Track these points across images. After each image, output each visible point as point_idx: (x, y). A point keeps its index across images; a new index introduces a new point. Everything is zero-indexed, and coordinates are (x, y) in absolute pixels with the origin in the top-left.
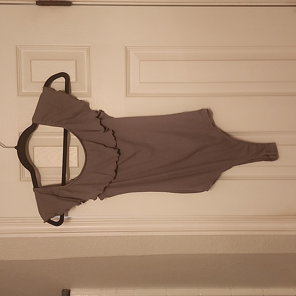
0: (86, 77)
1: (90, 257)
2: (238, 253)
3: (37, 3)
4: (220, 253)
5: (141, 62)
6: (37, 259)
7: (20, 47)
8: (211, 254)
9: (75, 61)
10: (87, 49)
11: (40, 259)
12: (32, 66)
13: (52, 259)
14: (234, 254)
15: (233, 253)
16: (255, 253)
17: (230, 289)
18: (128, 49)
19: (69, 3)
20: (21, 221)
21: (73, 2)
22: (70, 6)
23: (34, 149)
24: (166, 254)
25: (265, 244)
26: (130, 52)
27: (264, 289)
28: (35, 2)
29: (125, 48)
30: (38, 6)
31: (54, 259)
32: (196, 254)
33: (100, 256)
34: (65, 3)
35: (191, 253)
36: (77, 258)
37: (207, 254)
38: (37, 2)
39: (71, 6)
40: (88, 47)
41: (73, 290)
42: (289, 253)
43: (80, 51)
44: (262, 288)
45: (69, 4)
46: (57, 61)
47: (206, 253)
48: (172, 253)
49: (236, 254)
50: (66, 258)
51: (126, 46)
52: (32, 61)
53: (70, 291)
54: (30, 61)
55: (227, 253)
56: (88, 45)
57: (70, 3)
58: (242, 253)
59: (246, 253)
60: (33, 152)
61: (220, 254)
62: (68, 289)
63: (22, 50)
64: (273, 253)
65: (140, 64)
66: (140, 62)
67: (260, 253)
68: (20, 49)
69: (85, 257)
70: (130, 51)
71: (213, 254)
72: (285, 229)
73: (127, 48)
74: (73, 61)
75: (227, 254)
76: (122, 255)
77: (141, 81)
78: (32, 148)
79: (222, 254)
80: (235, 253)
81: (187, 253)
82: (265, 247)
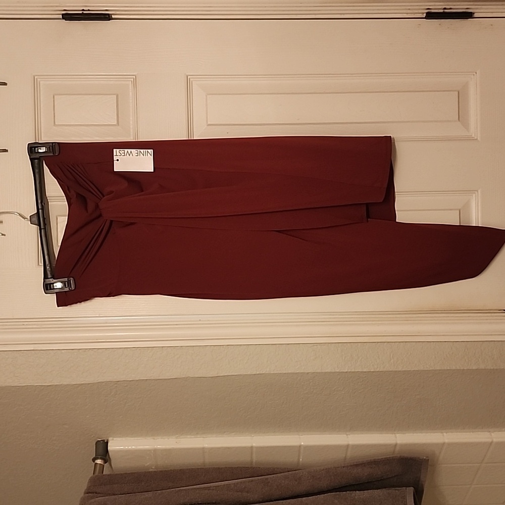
0: (131, 118)
1: (137, 379)
2: (353, 370)
3: (65, 16)
4: (327, 371)
5: (208, 96)
6: (60, 384)
7: (39, 78)
8: (314, 373)
9: (115, 96)
10: (133, 80)
11: (65, 383)
12: (55, 104)
13: (82, 383)
14: (347, 372)
15: (346, 371)
16: (378, 370)
17: (347, 435)
18: (191, 80)
19: (107, 16)
20: (38, 327)
21: (114, 15)
22: (109, 20)
23: (58, 219)
24: (249, 373)
25: (391, 356)
26: (193, 84)
27: (397, 435)
28: (61, 16)
29: (186, 77)
30: (64, 20)
33: (153, 378)
34: (103, 16)
36: (118, 381)
37: (308, 373)
38: (63, 15)
39: (111, 21)
40: (134, 77)
41: (113, 440)
42: (426, 369)
43: (123, 82)
44: (395, 434)
45: (107, 18)
46: (90, 96)
48: (258, 373)
50: (103, 382)
51: (188, 74)
52: (55, 97)
53: (107, 442)
54: (52, 97)
55: (338, 371)
56: (134, 74)
57: (109, 16)
59: (365, 371)
60: (57, 224)
62: (104, 441)
63: (41, 82)
65: (206, 100)
66: (206, 96)
67: (385, 370)
68: (38, 80)
69: (130, 380)
70: (193, 82)
71: (317, 373)
72: (419, 333)
73: (189, 77)
74: (113, 96)
76: (184, 376)
77: (209, 123)
78: (56, 218)
79: (330, 372)
81: (280, 372)
82: (392, 361)
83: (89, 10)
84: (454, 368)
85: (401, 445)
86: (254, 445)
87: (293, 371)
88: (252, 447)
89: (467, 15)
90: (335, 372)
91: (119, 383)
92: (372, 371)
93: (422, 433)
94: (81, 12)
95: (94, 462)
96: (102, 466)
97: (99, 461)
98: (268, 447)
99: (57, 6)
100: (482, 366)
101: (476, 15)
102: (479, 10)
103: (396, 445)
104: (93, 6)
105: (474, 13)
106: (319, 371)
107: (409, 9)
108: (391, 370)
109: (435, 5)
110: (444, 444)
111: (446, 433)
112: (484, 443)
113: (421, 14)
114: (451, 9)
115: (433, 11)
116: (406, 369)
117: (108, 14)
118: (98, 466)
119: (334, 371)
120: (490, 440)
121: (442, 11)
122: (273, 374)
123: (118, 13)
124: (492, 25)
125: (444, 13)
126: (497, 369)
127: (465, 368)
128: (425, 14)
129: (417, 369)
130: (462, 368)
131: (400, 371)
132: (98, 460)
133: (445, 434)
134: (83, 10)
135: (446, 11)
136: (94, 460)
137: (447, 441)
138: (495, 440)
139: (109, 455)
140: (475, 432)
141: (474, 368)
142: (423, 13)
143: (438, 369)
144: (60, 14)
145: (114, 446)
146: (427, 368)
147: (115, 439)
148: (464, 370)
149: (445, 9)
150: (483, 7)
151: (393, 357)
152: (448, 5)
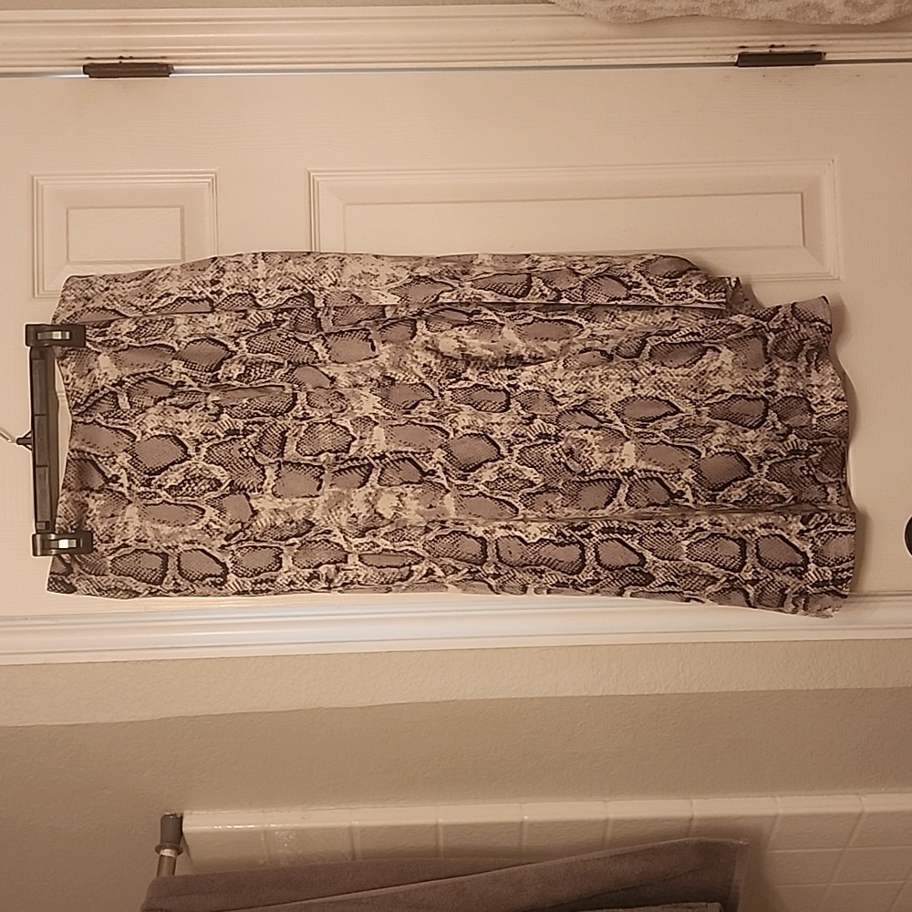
1: (231, 712)
2: (612, 693)
3: (87, 69)
4: (565, 695)
5: (347, 208)
6: (93, 722)
7: (41, 180)
8: (542, 698)
9: (178, 209)
10: (210, 180)
11: (102, 721)
13: (133, 720)
14: (601, 696)
15: (600, 694)
16: (656, 692)
17: (605, 802)
18: (316, 178)
19: (165, 69)
21: (177, 64)
22: (168, 75)
24: (427, 700)
25: (680, 667)
26: (320, 187)
27: (694, 801)
28: (82, 68)
29: (307, 174)
30: (87, 76)
31: (138, 722)
32: (504, 699)
33: (256, 711)
34: (156, 69)
35: (491, 697)
36: (196, 716)
37: (532, 699)
38: (84, 66)
39: (171, 76)
40: (213, 175)
41: (191, 814)
42: (742, 690)
43: (194, 186)
44: (690, 799)
45: (164, 72)
46: (135, 209)
47: (531, 696)
48: (444, 699)
49: (607, 696)
50: (169, 718)
51: (309, 169)
52: (70, 212)
53: (182, 818)
54: (65, 212)
55: (585, 694)
56: (214, 170)
57: (168, 68)
58: (623, 693)
59: (633, 694)
61: (566, 697)
62: (175, 815)
64: (702, 691)
65: (344, 214)
66: (344, 208)
67: (669, 692)
68: (40, 182)
69: (218, 713)
70: (320, 183)
71: (548, 698)
73: (312, 174)
74: (174, 209)
75: (584, 697)
76: (312, 707)
79: (572, 697)
80: (605, 694)
81: (482, 698)
82: (681, 676)
83: (131, 58)
84: (791, 687)
85: (701, 819)
86: (441, 821)
87: (505, 696)
88: (436, 826)
89: (813, 58)
90: (580, 697)
91: (197, 719)
92: (646, 693)
93: (739, 797)
94: (118, 61)
95: (158, 853)
96: (173, 862)
97: (167, 852)
98: (464, 825)
99: (74, 52)
100: (841, 685)
101: (828, 57)
102: (834, 47)
103: (691, 819)
104: (139, 51)
105: (825, 54)
106: (551, 695)
107: (708, 48)
108: (679, 692)
109: (754, 41)
110: (776, 817)
111: (781, 796)
112: (849, 815)
113: (729, 57)
114: (783, 46)
115: (750, 51)
116: (707, 690)
117: (167, 65)
118: (166, 859)
119: (578, 695)
120: (857, 810)
121: (767, 50)
122: (471, 700)
123: (183, 61)
124: (858, 76)
125: (771, 54)
126: (867, 689)
127: (811, 688)
128: (737, 57)
129: (725, 690)
130: (805, 688)
131: (696, 694)
132: (166, 850)
133: (778, 799)
134: (121, 58)
135: (774, 50)
136: (158, 849)
137: (781, 811)
138: (867, 809)
139: (185, 842)
140: (833, 794)
141: (827, 688)
142: (734, 55)
143: (763, 689)
144: (79, 66)
145: (195, 824)
146: (743, 687)
147: (194, 812)
148: (808, 690)
149: (772, 46)
150: (842, 42)
151: (682, 669)
152: (778, 40)
